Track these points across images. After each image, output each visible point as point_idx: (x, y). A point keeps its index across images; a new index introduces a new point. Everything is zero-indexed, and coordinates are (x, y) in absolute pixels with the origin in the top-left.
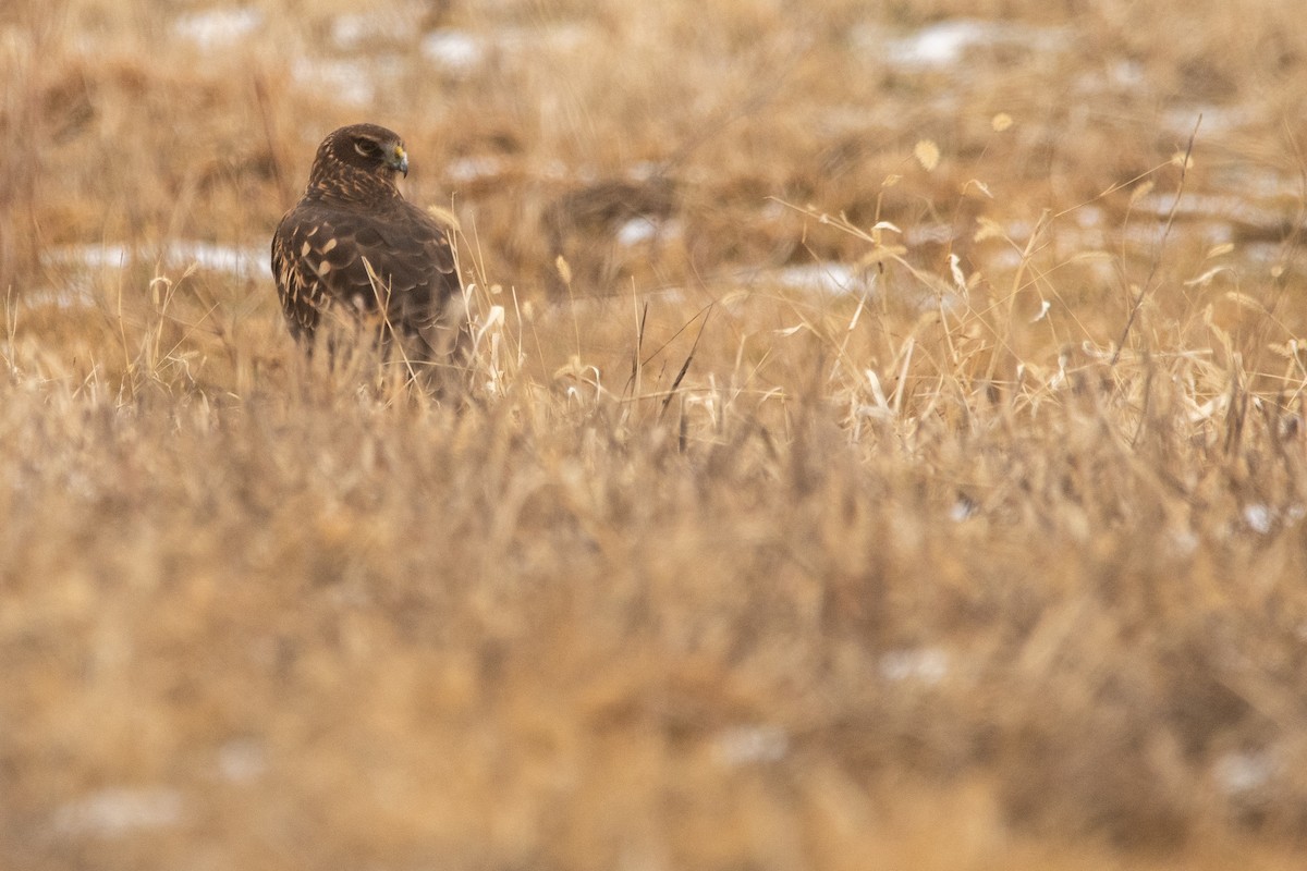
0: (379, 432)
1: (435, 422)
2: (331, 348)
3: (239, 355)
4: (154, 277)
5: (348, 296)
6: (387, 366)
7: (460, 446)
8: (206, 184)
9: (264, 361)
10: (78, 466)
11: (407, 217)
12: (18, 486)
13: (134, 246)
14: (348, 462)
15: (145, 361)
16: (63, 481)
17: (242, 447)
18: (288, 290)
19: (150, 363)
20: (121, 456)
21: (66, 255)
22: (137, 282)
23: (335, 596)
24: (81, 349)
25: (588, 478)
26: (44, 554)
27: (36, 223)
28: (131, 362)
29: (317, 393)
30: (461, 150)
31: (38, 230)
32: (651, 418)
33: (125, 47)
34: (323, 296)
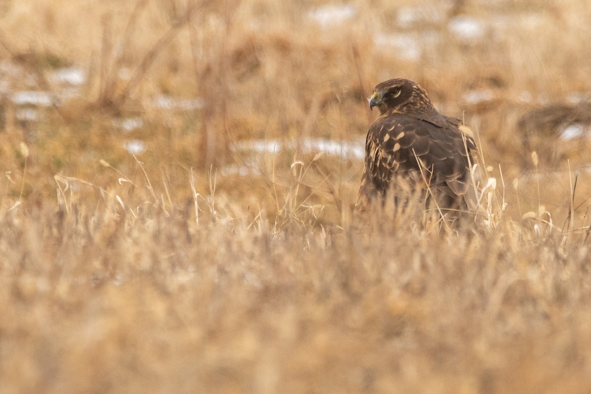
0: (424, 249)
1: (456, 243)
2: (396, 200)
3: (343, 205)
4: (294, 161)
6: (428, 211)
7: (469, 258)
8: (324, 106)
10: (251, 269)
12: (216, 281)
13: (283, 141)
14: (405, 266)
15: (289, 208)
16: (242, 277)
17: (344, 257)
18: (374, 160)
19: (292, 210)
20: (275, 263)
21: (244, 146)
22: (284, 161)
23: (397, 344)
24: (253, 199)
25: (543, 276)
26: (231, 319)
27: (227, 128)
28: (280, 209)
29: (387, 226)
30: (472, 87)
31: (228, 130)
32: (579, 241)
33: (278, 27)
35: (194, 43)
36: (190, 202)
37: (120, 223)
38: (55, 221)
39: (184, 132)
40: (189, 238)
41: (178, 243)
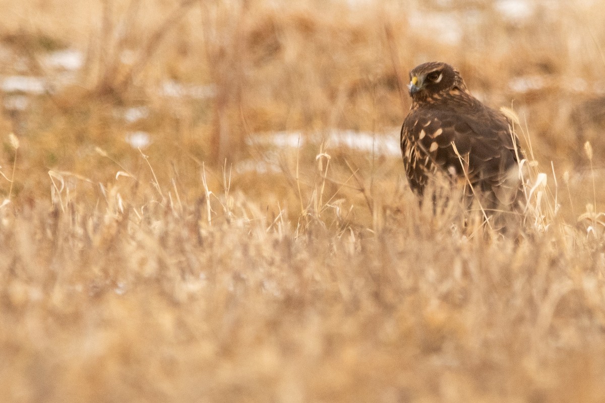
0: (465, 254)
1: (502, 248)
2: (434, 198)
3: (375, 204)
4: (319, 153)
5: (445, 167)
6: (470, 212)
7: (517, 265)
8: (353, 93)
9: (391, 209)
10: (270, 276)
11: (489, 117)
12: (231, 289)
13: (306, 133)
14: (445, 274)
15: (313, 208)
17: (376, 264)
18: (410, 161)
19: (316, 210)
20: (298, 270)
21: (262, 139)
22: (308, 156)
23: (435, 361)
24: (272, 200)
25: (600, 286)
26: (248, 333)
27: (243, 118)
28: (305, 209)
29: (424, 229)
30: (518, 72)
33: (301, 4)
34: (432, 165)
35: (206, 23)
36: (201, 201)
37: (122, 224)
38: (50, 221)
39: (194, 123)
40: (200, 241)
41: (188, 247)
